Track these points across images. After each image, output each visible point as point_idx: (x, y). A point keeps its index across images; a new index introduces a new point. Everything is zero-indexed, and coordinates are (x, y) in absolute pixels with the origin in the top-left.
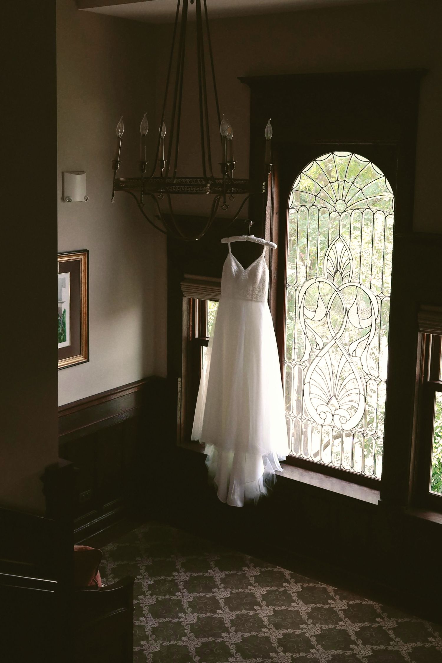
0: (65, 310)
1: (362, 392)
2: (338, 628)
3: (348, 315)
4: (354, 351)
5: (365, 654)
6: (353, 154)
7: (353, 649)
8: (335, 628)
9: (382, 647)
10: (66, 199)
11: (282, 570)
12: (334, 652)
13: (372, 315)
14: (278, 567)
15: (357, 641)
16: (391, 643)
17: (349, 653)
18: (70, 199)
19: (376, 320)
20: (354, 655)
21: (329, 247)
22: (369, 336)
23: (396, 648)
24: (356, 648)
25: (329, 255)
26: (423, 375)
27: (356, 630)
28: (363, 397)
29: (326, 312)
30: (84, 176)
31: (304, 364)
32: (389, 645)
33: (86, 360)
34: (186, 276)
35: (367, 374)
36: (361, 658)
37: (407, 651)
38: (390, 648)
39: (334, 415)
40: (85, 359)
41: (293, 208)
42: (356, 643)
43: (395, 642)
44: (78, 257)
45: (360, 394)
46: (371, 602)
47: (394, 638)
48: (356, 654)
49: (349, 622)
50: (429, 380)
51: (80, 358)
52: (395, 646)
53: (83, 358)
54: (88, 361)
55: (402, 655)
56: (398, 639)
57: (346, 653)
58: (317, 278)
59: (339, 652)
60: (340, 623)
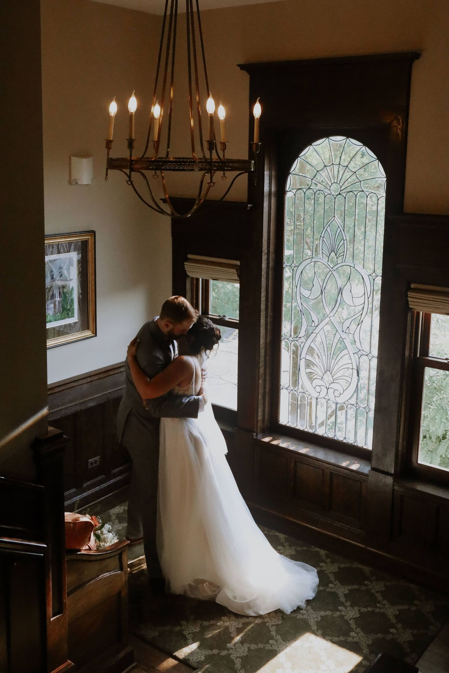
0: (73, 287)
1: (355, 367)
2: (328, 590)
3: (342, 294)
4: (348, 328)
5: (353, 616)
6: (347, 138)
7: (342, 611)
8: (325, 590)
9: (369, 609)
10: (73, 182)
11: (278, 534)
12: (323, 613)
13: (364, 294)
14: (274, 531)
15: (346, 602)
16: (378, 605)
17: (338, 614)
18: (77, 182)
19: (368, 298)
20: (342, 617)
21: (324, 228)
22: (362, 314)
23: (382, 611)
24: (345, 610)
25: (324, 236)
26: (413, 351)
27: (345, 592)
28: (356, 371)
29: (322, 290)
30: (91, 159)
31: (300, 340)
32: (376, 607)
33: (94, 335)
34: (190, 256)
35: (360, 350)
36: (349, 619)
37: (393, 614)
38: (377, 610)
39: (328, 388)
40: (93, 333)
41: (290, 191)
42: (344, 604)
43: (382, 604)
44: (85, 238)
45: (353, 369)
46: (360, 566)
47: (381, 600)
48: (344, 616)
49: (339, 585)
50: (418, 356)
51: (88, 333)
52: (382, 608)
53: (91, 333)
54: (96, 335)
55: (389, 617)
56: (385, 602)
57: (334, 614)
58: (312, 258)
59: (328, 613)
60: (331, 585)
